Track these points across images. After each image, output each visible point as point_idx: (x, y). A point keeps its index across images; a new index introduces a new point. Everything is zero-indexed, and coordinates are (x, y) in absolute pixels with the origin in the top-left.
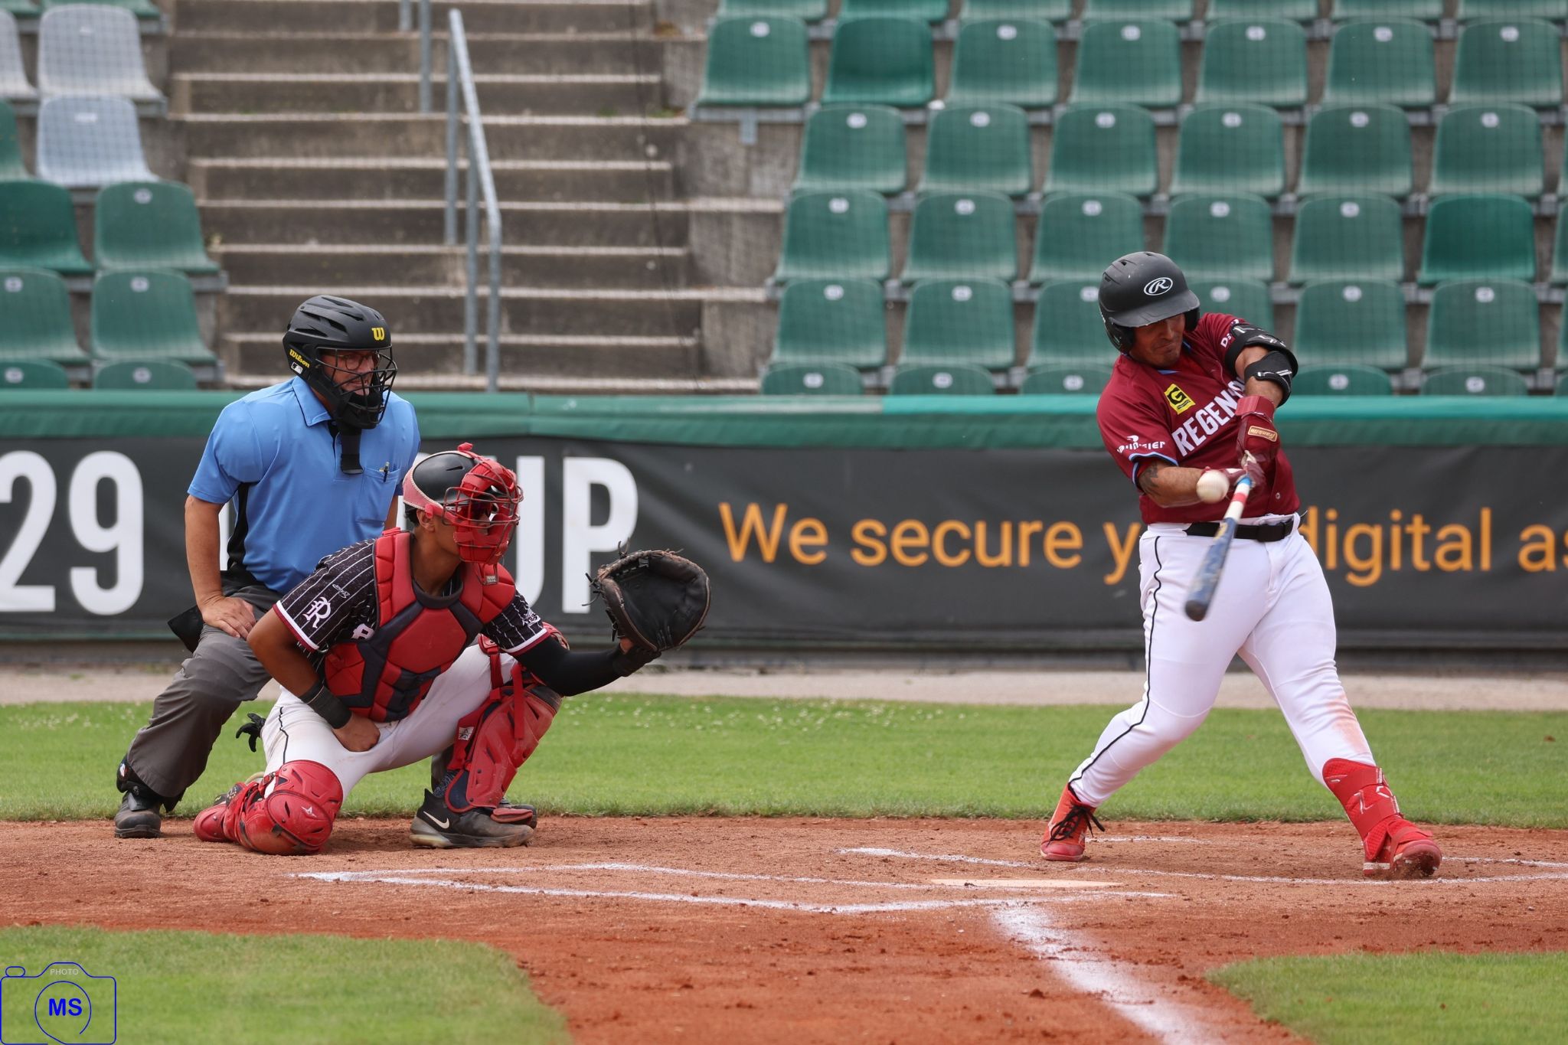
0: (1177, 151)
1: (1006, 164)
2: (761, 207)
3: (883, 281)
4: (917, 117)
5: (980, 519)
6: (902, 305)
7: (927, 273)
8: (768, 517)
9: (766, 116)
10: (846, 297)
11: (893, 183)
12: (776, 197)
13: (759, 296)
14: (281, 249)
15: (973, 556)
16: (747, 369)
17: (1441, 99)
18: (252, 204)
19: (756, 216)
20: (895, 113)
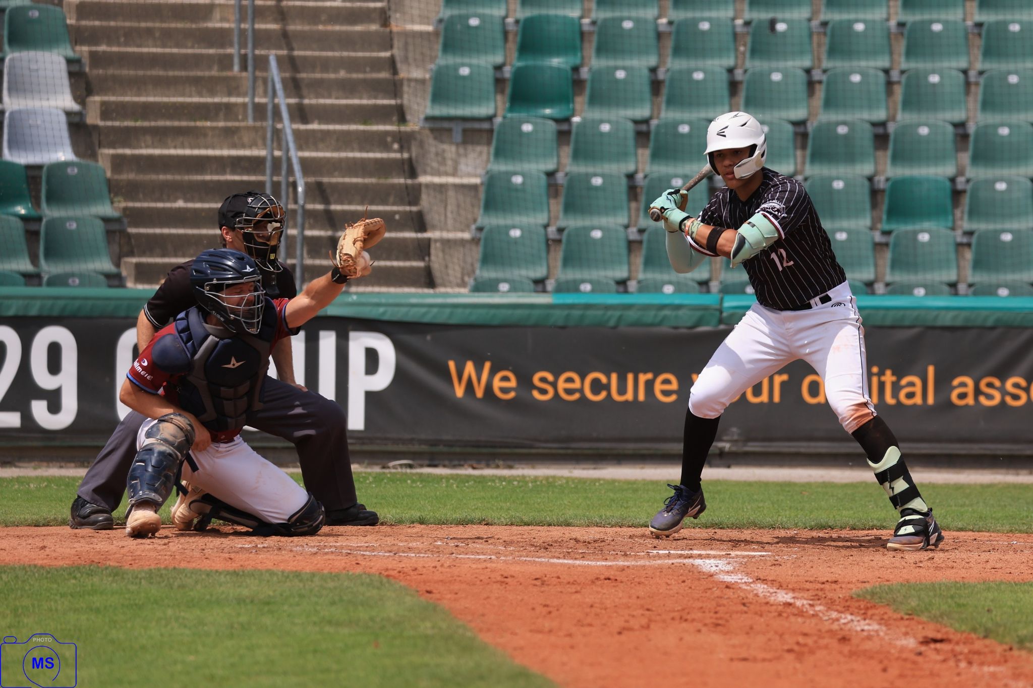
1: (622, 156)
2: (466, 181)
3: (546, 226)
4: (565, 127)
5: (614, 371)
6: (559, 241)
7: (573, 223)
8: (479, 370)
9: (469, 125)
10: (522, 236)
11: (550, 166)
12: (476, 176)
13: (467, 236)
14: (160, 205)
15: (609, 395)
16: (459, 281)
17: (893, 118)
18: (142, 177)
19: (463, 186)
20: (551, 123)
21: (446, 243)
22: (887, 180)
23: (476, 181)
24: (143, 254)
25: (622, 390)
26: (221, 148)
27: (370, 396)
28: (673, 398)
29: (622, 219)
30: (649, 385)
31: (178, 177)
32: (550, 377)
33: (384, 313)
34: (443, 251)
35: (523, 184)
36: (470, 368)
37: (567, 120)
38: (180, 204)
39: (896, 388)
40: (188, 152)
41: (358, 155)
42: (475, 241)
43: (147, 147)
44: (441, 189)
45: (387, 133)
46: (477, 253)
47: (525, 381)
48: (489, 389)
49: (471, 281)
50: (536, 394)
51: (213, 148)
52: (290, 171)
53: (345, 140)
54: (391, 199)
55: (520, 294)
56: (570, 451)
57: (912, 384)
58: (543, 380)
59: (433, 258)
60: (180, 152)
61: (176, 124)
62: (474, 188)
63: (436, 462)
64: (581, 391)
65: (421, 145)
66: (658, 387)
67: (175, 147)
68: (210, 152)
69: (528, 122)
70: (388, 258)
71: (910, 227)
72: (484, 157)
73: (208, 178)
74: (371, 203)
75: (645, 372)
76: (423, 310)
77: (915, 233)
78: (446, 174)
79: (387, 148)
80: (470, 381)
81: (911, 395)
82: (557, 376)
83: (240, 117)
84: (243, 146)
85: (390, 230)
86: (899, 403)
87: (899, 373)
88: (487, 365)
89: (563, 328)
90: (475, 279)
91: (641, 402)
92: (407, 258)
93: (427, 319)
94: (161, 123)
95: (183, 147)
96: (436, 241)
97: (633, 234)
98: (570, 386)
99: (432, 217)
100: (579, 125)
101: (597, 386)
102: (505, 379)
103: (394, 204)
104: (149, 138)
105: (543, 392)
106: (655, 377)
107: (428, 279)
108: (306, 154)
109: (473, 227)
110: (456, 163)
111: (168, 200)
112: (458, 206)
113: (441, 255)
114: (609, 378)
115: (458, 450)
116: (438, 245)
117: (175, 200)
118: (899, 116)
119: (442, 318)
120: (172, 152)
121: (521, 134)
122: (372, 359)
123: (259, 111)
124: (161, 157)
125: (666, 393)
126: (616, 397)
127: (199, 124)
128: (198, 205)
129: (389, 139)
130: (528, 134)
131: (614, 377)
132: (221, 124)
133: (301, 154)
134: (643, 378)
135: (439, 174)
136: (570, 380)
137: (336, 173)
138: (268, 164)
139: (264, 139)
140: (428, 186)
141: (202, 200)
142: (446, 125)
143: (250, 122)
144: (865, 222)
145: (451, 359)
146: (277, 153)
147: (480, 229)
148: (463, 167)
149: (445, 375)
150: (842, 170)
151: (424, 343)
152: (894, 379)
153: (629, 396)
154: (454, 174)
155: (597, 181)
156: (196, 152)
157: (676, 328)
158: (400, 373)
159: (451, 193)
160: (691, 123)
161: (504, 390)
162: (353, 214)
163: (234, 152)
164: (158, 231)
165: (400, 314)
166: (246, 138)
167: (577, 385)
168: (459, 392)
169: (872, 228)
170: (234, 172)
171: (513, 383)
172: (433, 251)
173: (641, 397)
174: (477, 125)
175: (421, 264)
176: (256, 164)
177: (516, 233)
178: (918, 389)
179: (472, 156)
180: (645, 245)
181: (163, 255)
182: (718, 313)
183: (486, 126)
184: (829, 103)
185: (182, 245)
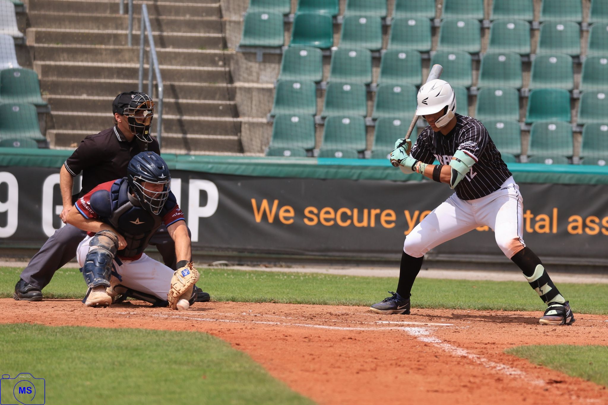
1: (363, 72)
2: (265, 86)
3: (314, 115)
4: (327, 53)
5: (356, 208)
6: (322, 125)
7: (331, 114)
8: (271, 205)
9: (268, 51)
10: (299, 121)
11: (318, 78)
12: (271, 83)
13: (264, 120)
14: (72, 97)
15: (352, 222)
16: (259, 149)
17: (534, 52)
18: (60, 79)
19: (263, 89)
20: (319, 51)
21: (252, 125)
22: (530, 91)
23: (271, 86)
24: (60, 128)
25: (360, 220)
26: (111, 62)
27: (202, 221)
28: (392, 225)
29: (363, 112)
30: (378, 217)
31: (83, 80)
32: (315, 211)
33: (212, 168)
34: (250, 130)
35: (301, 88)
36: (265, 204)
37: (329, 49)
38: (84, 97)
39: (533, 222)
40: (90, 64)
41: (197, 68)
42: (269, 124)
43: (64, 60)
44: (249, 90)
45: (215, 55)
46: (271, 131)
47: (300, 213)
48: (277, 217)
49: (266, 149)
50: (306, 221)
51: (106, 61)
52: (154, 77)
53: (189, 59)
54: (217, 96)
55: (298, 158)
56: (327, 258)
57: (543, 220)
58: (311, 212)
59: (243, 134)
60: (86, 64)
61: (83, 46)
62: (269, 90)
63: (242, 263)
64: (335, 219)
65: (237, 63)
66: (383, 218)
67: (82, 61)
68: (104, 65)
69: (304, 50)
70: (215, 134)
71: (544, 121)
72: (276, 71)
73: (103, 80)
74: (205, 98)
75: (375, 209)
76: (237, 167)
77: (547, 124)
78: (253, 81)
79: (214, 64)
80: (265, 213)
81: (542, 227)
82: (320, 210)
83: (123, 43)
84: (125, 61)
85: (216, 116)
86: (535, 232)
87: (535, 213)
88: (276, 202)
89: (324, 180)
90: (270, 148)
91: (372, 228)
92: (227, 134)
93: (238, 173)
94: (74, 46)
95: (87, 61)
96: (245, 123)
97: (369, 121)
98: (328, 216)
99: (242, 108)
100: (336, 52)
101: (345, 217)
102: (287, 211)
103: (219, 100)
104: (65, 55)
105: (311, 220)
106: (381, 212)
107: (240, 148)
108: (165, 67)
109: (269, 115)
110: (258, 74)
111: (77, 94)
112: (260, 102)
113: (248, 132)
114: (352, 212)
115: (256, 255)
116: (247, 126)
117: (81, 95)
118: (538, 51)
119: (248, 172)
120: (81, 64)
121: (300, 57)
122: (203, 196)
123: (136, 39)
124: (74, 67)
125: (388, 222)
126: (357, 224)
127: (98, 46)
128: (96, 98)
129: (217, 59)
130: (305, 57)
131: (356, 211)
132: (112, 47)
133: (161, 67)
134: (374, 212)
135: (248, 81)
136: (328, 213)
137: (183, 80)
138: (140, 73)
139: (138, 57)
140: (241, 88)
141: (98, 95)
142: (253, 50)
143: (129, 46)
144: (515, 117)
145: (253, 198)
146: (146, 66)
147: (273, 116)
148: (263, 77)
149: (249, 208)
150: (502, 84)
151: (237, 187)
152: (532, 216)
153: (365, 224)
154: (257, 81)
155: (347, 88)
156: (95, 64)
157: (395, 181)
158: (221, 206)
159: (255, 94)
160: (407, 53)
161: (286, 218)
162: (193, 105)
163: (119, 65)
164: (70, 113)
165: (222, 169)
166: (127, 56)
167: (332, 216)
168: (258, 219)
169: (520, 121)
170: (119, 77)
171: (292, 214)
172: (243, 129)
173: (373, 224)
174: (272, 51)
175: (235, 138)
176: (132, 73)
177: (295, 119)
178: (547, 223)
179: (269, 70)
180: (376, 128)
181: (73, 129)
183: (278, 51)
184: (494, 42)
185: (84, 123)
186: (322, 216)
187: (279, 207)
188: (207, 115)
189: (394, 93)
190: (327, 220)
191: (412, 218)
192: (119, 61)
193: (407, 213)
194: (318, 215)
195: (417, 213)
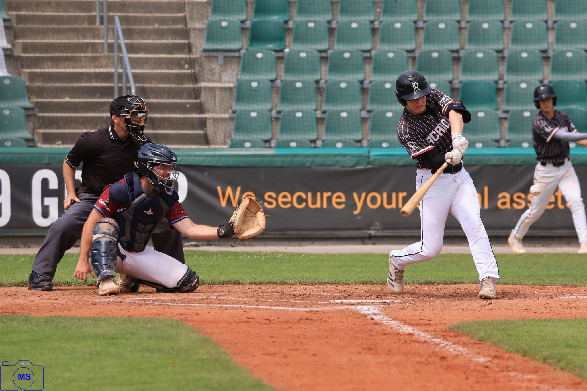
0: (372, 66)
1: (313, 70)
2: (227, 85)
3: (271, 110)
4: (280, 55)
5: (309, 191)
6: (277, 119)
7: (286, 108)
8: (234, 191)
9: (229, 54)
10: (258, 116)
11: (273, 76)
12: (233, 82)
13: (227, 116)
14: (56, 100)
15: (307, 205)
16: (223, 141)
17: (462, 48)
18: (46, 85)
19: (225, 88)
20: (273, 53)
21: (215, 120)
22: (460, 82)
23: (231, 85)
24: (46, 128)
25: (314, 202)
26: (90, 68)
28: (343, 206)
29: (314, 107)
30: (329, 199)
31: (66, 85)
32: (274, 195)
33: (181, 160)
34: (214, 126)
35: (258, 87)
36: (229, 190)
37: (282, 51)
38: (67, 99)
40: (71, 70)
41: (167, 71)
42: (231, 119)
43: (49, 68)
44: (212, 90)
45: (182, 59)
46: (232, 125)
47: (260, 197)
49: (229, 142)
50: (266, 205)
51: (86, 67)
52: (128, 81)
53: (159, 63)
54: (185, 95)
55: (257, 149)
56: (285, 236)
58: (270, 197)
59: (208, 129)
60: (67, 70)
61: (65, 55)
62: (230, 89)
64: (291, 202)
65: (201, 65)
66: (334, 200)
67: (64, 68)
68: (84, 70)
69: (260, 52)
70: (183, 129)
71: (474, 109)
72: (236, 71)
73: (83, 85)
74: (174, 98)
75: (327, 192)
76: (203, 158)
77: (477, 112)
78: (216, 81)
79: (181, 67)
80: (229, 198)
82: (278, 194)
83: (100, 51)
84: (102, 67)
85: (184, 113)
88: (239, 189)
89: (281, 168)
90: (232, 140)
91: (325, 209)
92: (194, 128)
93: (204, 164)
94: (57, 54)
95: (68, 67)
96: (210, 119)
97: (319, 114)
98: (285, 200)
99: (208, 105)
100: (289, 53)
101: (300, 200)
103: (185, 99)
104: (49, 63)
105: (270, 203)
106: (333, 194)
107: (205, 140)
108: (137, 71)
109: (230, 111)
110: (220, 75)
111: (60, 98)
112: (222, 99)
113: (212, 127)
114: (307, 195)
116: (211, 121)
117: (64, 98)
118: (467, 47)
119: (213, 163)
120: (63, 70)
121: (256, 59)
123: (111, 47)
124: (56, 73)
125: (339, 203)
126: (311, 206)
127: (78, 55)
128: (77, 100)
129: (183, 62)
130: (261, 59)
131: (310, 194)
132: (90, 55)
133: (134, 71)
134: (326, 195)
135: (211, 81)
136: (285, 197)
137: (153, 82)
138: (116, 77)
139: (113, 63)
140: (205, 88)
141: (79, 97)
142: (215, 54)
143: (106, 53)
145: (219, 185)
146: (121, 71)
147: (234, 112)
148: (224, 78)
149: (215, 194)
150: (435, 77)
151: (204, 176)
153: (318, 205)
154: (220, 81)
155: (299, 85)
156: (76, 70)
157: (344, 167)
158: (190, 193)
159: (218, 92)
160: (351, 52)
162: (163, 104)
163: (97, 70)
164: (55, 115)
165: (190, 161)
166: (104, 62)
167: (289, 199)
168: (223, 204)
170: (97, 81)
172: (208, 125)
173: (325, 206)
174: (233, 54)
175: (201, 132)
176: (109, 77)
177: (254, 114)
179: (229, 71)
180: (326, 121)
181: (58, 128)
182: (367, 159)
183: (237, 54)
184: (427, 40)
185: (68, 122)
186: (280, 199)
187: (242, 192)
188: (176, 113)
189: (341, 89)
190: (285, 203)
191: (359, 199)
192: (96, 67)
193: (355, 195)
194: (276, 199)
195: (364, 195)
